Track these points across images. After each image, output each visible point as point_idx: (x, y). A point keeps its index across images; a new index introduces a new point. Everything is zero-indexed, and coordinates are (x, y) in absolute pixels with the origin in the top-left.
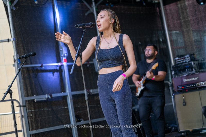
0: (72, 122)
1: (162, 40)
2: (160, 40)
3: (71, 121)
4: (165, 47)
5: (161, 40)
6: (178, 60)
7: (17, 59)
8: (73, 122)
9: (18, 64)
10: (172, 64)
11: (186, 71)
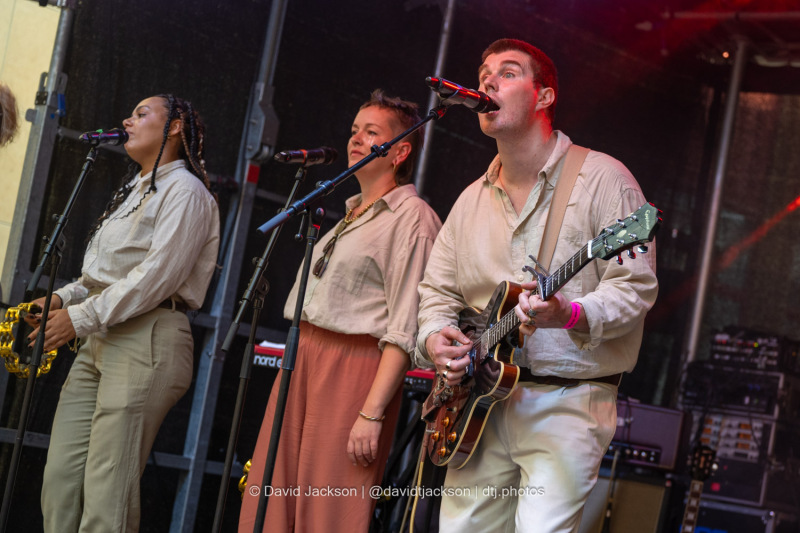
0: (191, 454)
1: (680, 233)
2: (671, 232)
3: (187, 447)
4: (682, 267)
5: (675, 233)
6: (727, 344)
7: (54, 93)
8: (195, 451)
9: (50, 115)
10: (687, 353)
11: (742, 403)
